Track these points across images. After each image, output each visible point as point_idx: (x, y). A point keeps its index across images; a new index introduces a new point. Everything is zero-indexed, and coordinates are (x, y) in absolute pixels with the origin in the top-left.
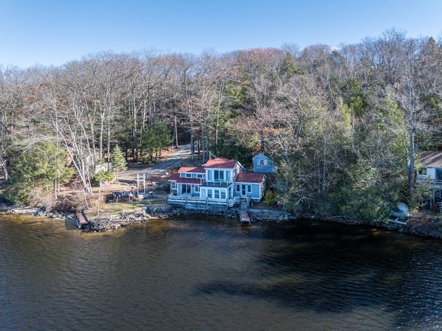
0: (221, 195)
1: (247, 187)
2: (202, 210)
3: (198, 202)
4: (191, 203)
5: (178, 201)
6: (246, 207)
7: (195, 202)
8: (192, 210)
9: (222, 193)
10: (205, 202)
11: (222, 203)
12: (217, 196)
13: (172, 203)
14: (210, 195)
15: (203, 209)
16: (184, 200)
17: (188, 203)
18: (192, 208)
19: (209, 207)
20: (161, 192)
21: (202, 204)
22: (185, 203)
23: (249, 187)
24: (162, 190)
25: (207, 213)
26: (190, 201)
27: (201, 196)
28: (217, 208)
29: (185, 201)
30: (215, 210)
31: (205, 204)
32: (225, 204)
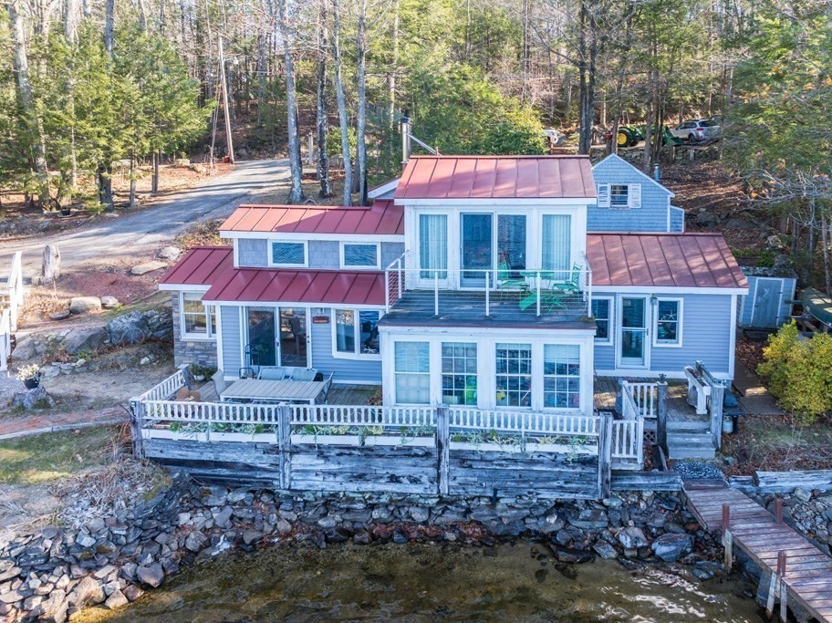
0: (548, 384)
1: (651, 316)
2: (407, 501)
3: (370, 441)
4: (321, 452)
5: (216, 437)
6: (709, 454)
7: (354, 441)
8: (329, 502)
9: (549, 368)
10: (430, 443)
11: (562, 449)
12: (514, 389)
13: (175, 454)
14: (458, 387)
15: (415, 490)
16: (267, 429)
17: (295, 450)
18: (332, 485)
19: (461, 473)
20: (120, 355)
21: (407, 453)
22: (274, 449)
23: (668, 309)
24: (127, 343)
25: (451, 517)
26: (309, 439)
27: (389, 392)
28: (522, 479)
29: (271, 439)
30: (506, 501)
31: (428, 454)
32: (593, 451)
